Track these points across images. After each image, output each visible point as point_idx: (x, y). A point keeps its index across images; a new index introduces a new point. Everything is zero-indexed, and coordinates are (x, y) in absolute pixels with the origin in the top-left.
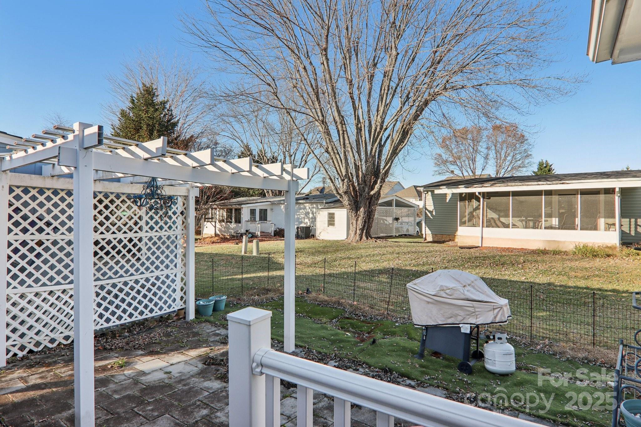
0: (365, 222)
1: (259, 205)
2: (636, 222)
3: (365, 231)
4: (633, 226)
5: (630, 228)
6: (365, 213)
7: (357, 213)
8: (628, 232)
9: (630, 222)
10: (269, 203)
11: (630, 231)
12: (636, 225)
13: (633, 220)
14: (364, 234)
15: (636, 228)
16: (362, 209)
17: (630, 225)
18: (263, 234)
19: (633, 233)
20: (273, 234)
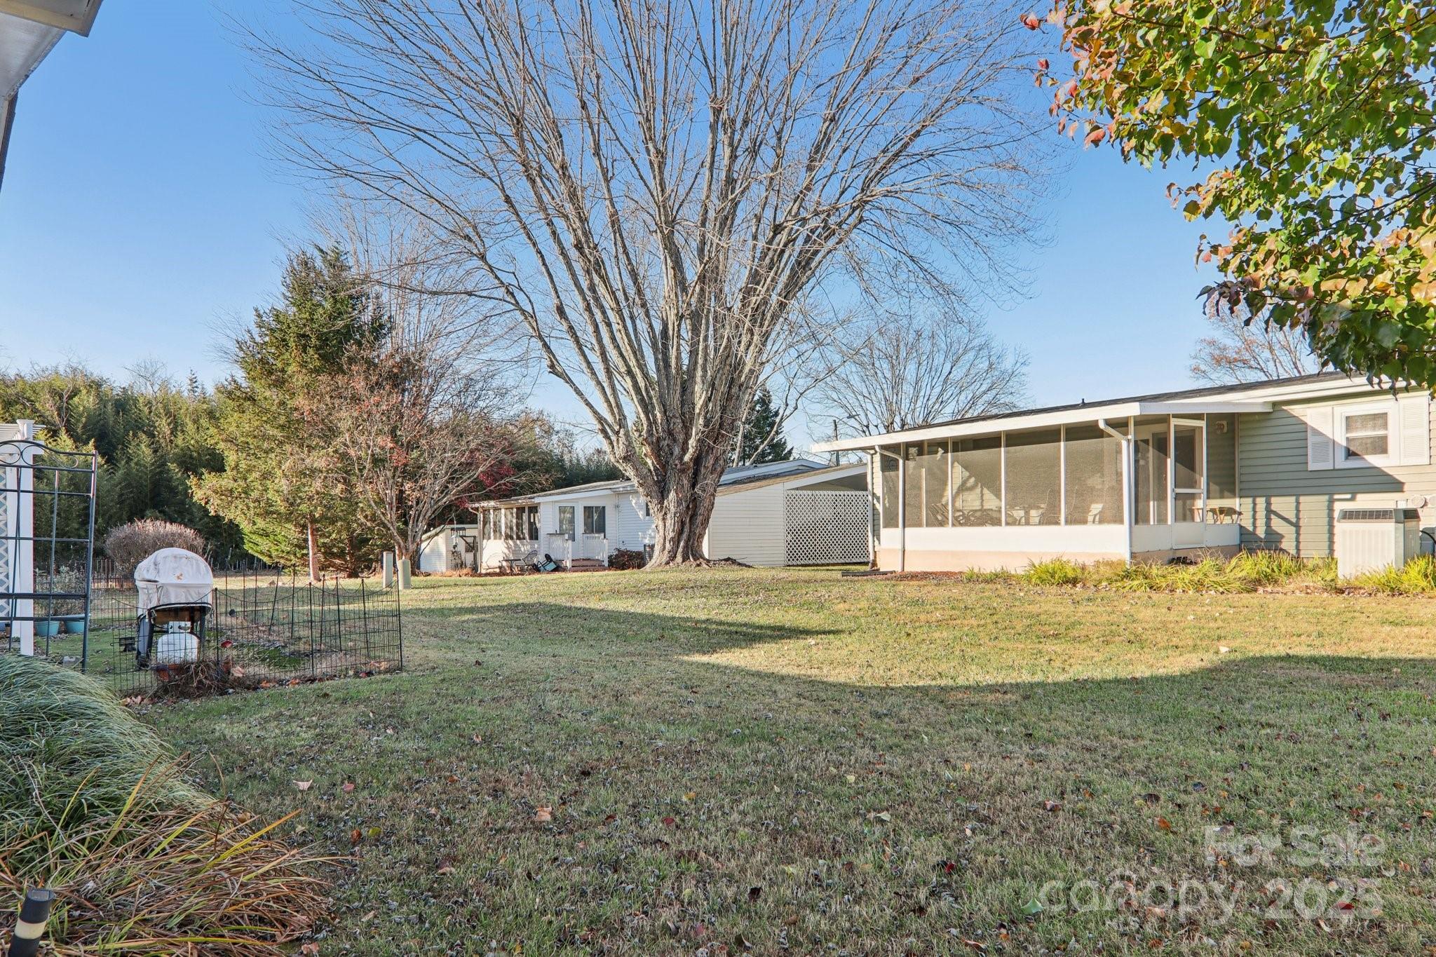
0: (683, 524)
1: (581, 497)
2: (1268, 504)
3: (682, 544)
4: (1261, 514)
5: (1255, 519)
6: (679, 503)
7: (661, 502)
8: (1251, 529)
9: (1255, 504)
10: (609, 492)
11: (1255, 527)
12: (1269, 512)
13: (1261, 501)
14: (680, 550)
15: (1268, 519)
16: (672, 495)
17: (1255, 512)
18: (575, 563)
19: (1261, 532)
20: (606, 563)
